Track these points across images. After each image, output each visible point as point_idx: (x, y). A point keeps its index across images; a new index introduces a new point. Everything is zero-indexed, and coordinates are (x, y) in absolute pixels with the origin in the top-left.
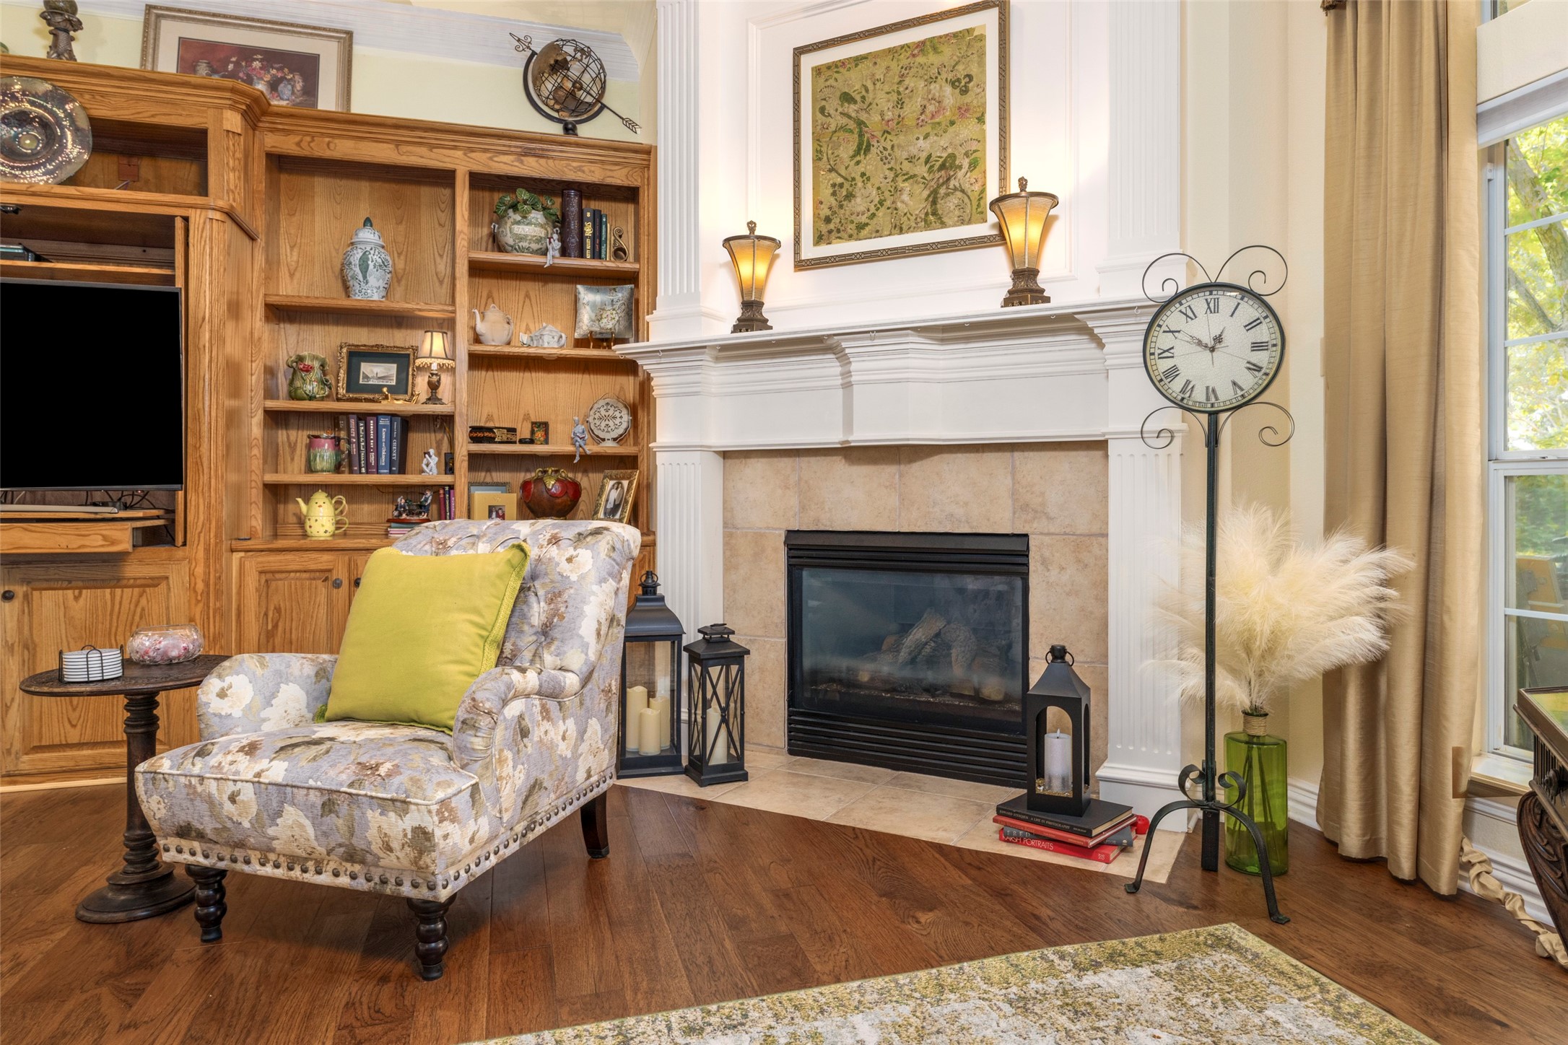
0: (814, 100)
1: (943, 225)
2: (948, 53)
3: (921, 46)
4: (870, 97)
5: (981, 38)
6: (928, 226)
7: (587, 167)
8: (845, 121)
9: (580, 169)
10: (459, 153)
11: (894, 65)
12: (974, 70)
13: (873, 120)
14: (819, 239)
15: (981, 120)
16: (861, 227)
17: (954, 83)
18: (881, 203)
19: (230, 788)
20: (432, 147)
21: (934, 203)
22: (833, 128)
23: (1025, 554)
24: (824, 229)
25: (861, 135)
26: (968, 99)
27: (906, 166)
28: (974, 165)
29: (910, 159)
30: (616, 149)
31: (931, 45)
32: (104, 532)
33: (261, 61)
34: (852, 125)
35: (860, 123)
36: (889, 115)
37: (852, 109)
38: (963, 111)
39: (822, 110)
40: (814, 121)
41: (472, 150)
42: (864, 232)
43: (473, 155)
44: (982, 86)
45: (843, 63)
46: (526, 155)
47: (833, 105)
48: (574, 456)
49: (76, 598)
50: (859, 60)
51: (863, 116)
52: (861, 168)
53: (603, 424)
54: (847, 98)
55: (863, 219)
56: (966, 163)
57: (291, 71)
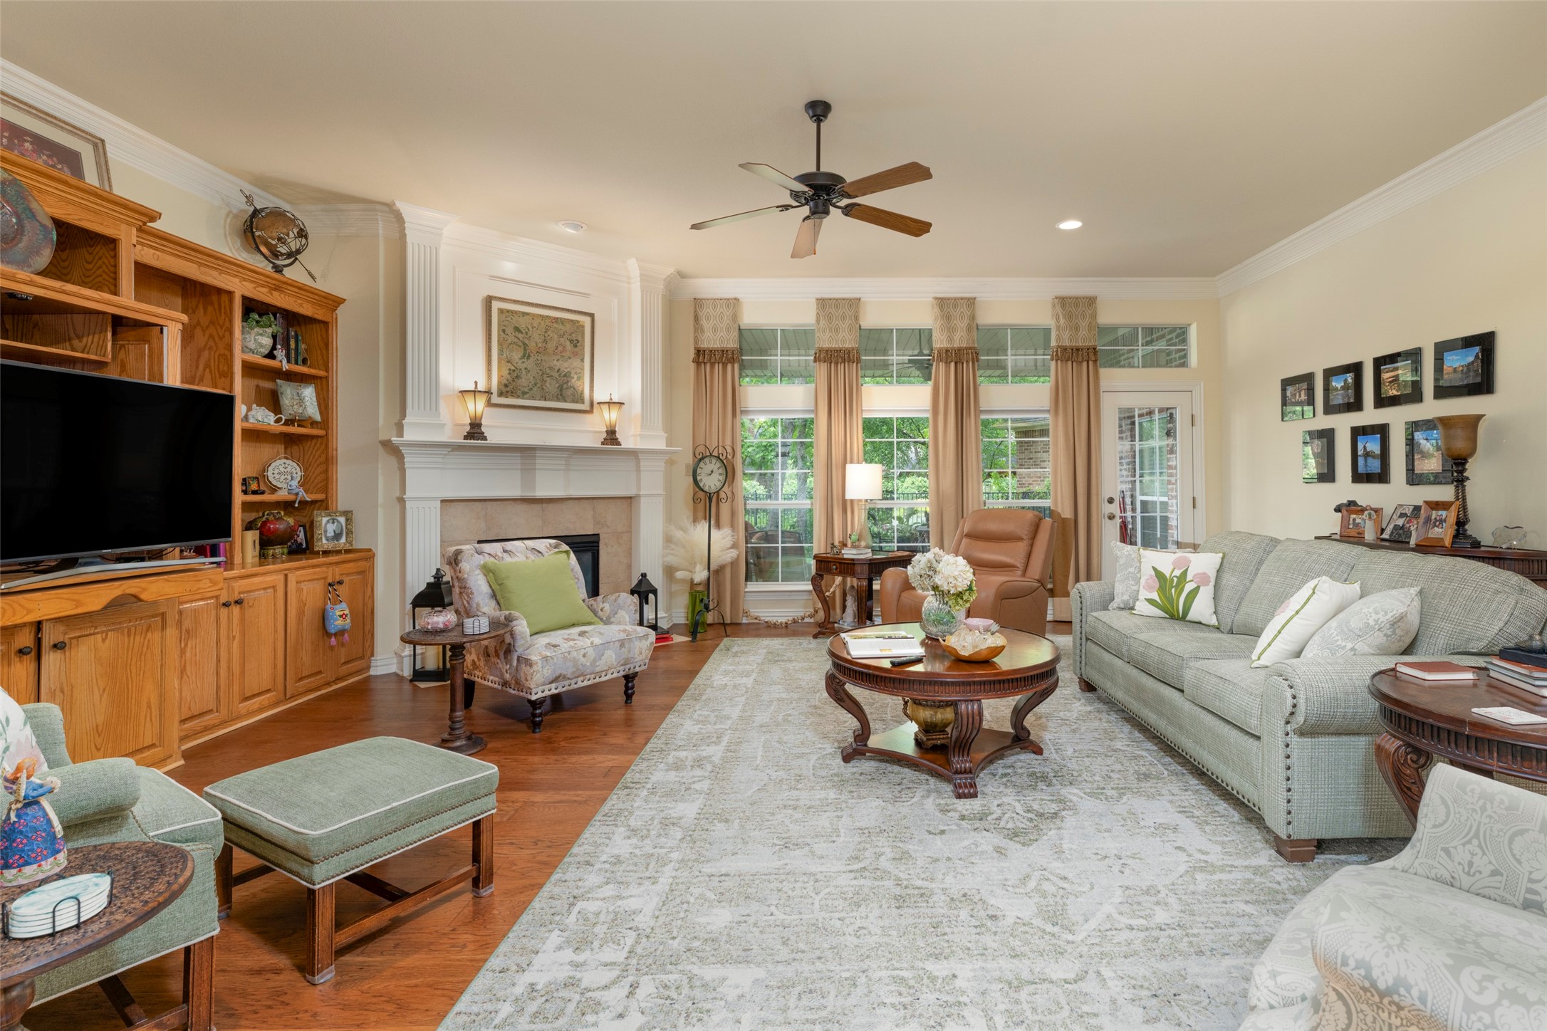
0: (499, 325)
1: (565, 401)
2: (568, 327)
3: (556, 319)
4: (530, 333)
5: (583, 327)
6: (558, 400)
7: (306, 305)
8: (516, 340)
9: (301, 305)
10: (236, 280)
11: (542, 323)
12: (580, 339)
13: (532, 345)
14: (501, 394)
15: (582, 360)
16: (524, 393)
17: (571, 341)
18: (535, 384)
19: (583, 652)
20: (221, 272)
21: (561, 390)
22: (510, 341)
23: (598, 542)
24: (504, 390)
25: (525, 349)
26: (577, 349)
27: (548, 371)
28: (579, 379)
29: (550, 368)
30: (312, 293)
31: (562, 321)
32: (211, 577)
33: (32, 143)
34: (520, 343)
35: (525, 344)
36: (540, 345)
37: (520, 336)
38: (575, 354)
39: (504, 331)
40: (499, 335)
41: (245, 280)
42: (527, 396)
43: (245, 283)
44: (583, 346)
45: (516, 312)
46: (275, 289)
47: (510, 330)
48: (294, 502)
49: (104, 640)
50: (524, 314)
51: (527, 342)
52: (525, 365)
53: (283, 477)
54: (517, 329)
55: (526, 390)
56: (576, 377)
57: (60, 162)
